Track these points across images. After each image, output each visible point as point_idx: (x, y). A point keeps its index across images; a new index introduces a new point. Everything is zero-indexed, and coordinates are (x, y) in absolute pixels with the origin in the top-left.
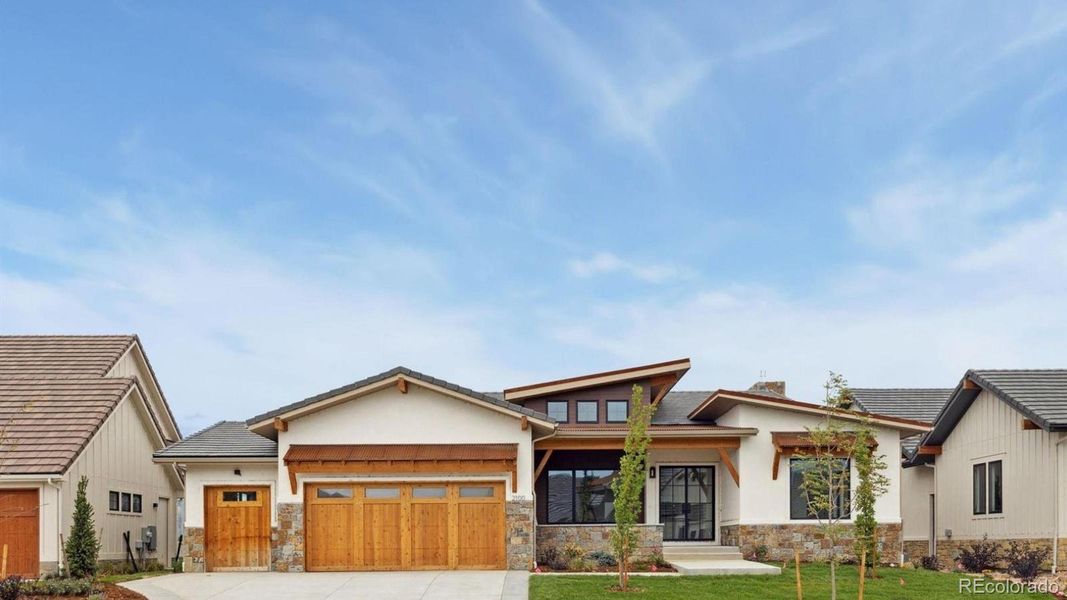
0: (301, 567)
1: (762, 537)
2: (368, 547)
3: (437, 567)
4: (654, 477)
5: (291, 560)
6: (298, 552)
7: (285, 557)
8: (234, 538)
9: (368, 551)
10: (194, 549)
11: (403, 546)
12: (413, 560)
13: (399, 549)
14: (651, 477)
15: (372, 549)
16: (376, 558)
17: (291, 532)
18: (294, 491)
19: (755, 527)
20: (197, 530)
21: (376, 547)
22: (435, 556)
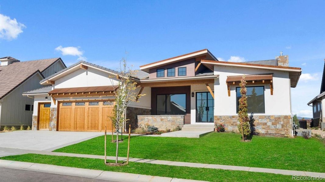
0: (55, 129)
1: (224, 121)
2: (75, 123)
3: (95, 130)
4: (194, 96)
5: (53, 127)
6: (55, 124)
7: (51, 126)
8: (46, 119)
9: (75, 124)
10: (35, 123)
11: (85, 123)
12: (88, 128)
13: (84, 124)
14: (192, 96)
15: (77, 124)
16: (78, 127)
17: (53, 117)
18: (55, 104)
19: (221, 117)
20: (36, 116)
21: (78, 123)
22: (95, 126)
